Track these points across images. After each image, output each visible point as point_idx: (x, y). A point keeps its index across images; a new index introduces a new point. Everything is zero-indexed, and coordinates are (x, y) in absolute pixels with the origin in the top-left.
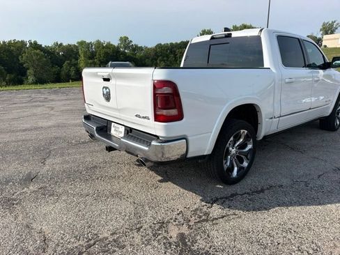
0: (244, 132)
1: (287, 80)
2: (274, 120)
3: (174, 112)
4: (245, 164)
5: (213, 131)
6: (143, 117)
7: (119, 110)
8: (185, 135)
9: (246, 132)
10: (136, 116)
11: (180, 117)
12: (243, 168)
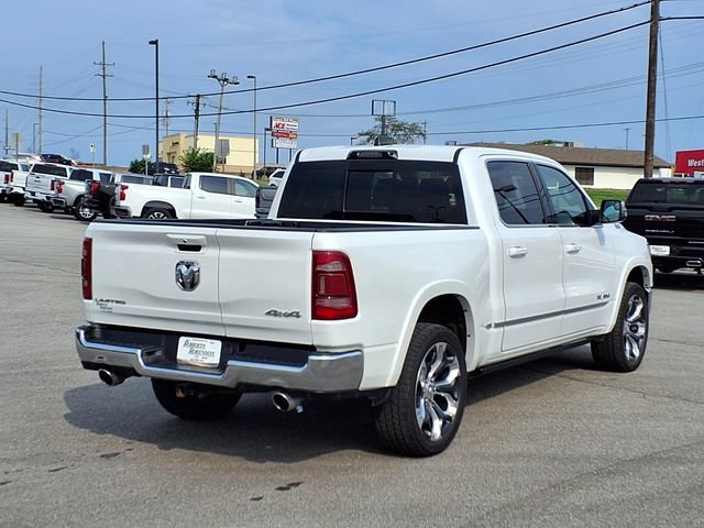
0: (441, 346)
1: (514, 251)
3: (343, 303)
4: (452, 410)
5: (401, 341)
9: (444, 345)
10: (268, 313)
11: (351, 312)
12: (449, 418)
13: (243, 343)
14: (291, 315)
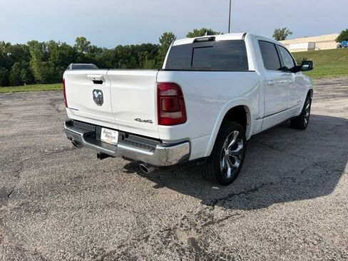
0: (236, 133)
1: (270, 83)
2: (259, 120)
3: (177, 115)
4: (237, 164)
5: (213, 133)
6: (145, 121)
7: (114, 114)
8: (188, 138)
9: (238, 132)
10: (136, 120)
12: (235, 168)
13: (127, 134)
14: (147, 121)
